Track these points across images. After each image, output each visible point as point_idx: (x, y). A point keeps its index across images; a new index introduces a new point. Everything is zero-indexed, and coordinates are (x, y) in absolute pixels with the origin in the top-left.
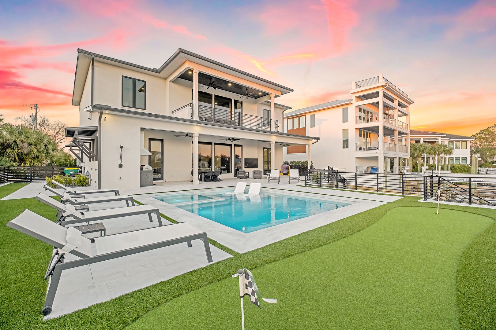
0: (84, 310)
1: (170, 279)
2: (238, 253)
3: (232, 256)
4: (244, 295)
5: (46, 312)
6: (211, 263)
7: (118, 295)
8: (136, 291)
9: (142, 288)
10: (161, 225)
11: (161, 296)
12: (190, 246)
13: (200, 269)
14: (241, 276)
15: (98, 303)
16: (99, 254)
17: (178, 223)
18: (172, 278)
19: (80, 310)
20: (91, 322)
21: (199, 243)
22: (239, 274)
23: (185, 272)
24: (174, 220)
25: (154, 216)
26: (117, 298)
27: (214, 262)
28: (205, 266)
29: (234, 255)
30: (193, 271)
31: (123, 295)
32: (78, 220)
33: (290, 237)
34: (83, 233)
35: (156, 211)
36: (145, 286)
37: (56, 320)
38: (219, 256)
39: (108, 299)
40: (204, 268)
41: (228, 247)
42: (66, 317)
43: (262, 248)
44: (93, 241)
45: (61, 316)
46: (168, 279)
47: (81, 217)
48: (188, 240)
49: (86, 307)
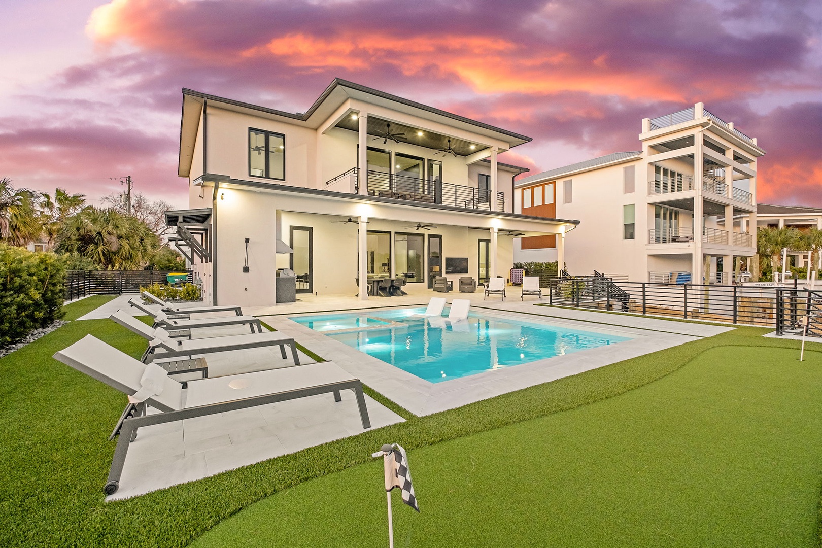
0: (164, 491)
1: (299, 452)
2: (415, 416)
3: (403, 420)
4: (393, 488)
5: (111, 490)
6: (368, 430)
7: (216, 472)
8: (243, 467)
9: (254, 463)
10: (297, 363)
11: (280, 477)
12: (338, 399)
13: (348, 438)
14: (387, 455)
15: (185, 482)
16: (189, 405)
17: (324, 361)
18: (302, 449)
19: (159, 491)
20: (170, 510)
21: (348, 395)
22: (384, 453)
23: (323, 442)
24: (321, 357)
25: (288, 349)
26: (214, 476)
27: (372, 428)
28: (357, 434)
29: (407, 419)
30: (337, 441)
31: (224, 472)
32: (172, 353)
34: (170, 374)
35: (291, 342)
36: (259, 460)
37: (122, 503)
38: (381, 418)
39: (201, 478)
40: (355, 437)
41: (400, 405)
42: (136, 500)
43: (457, 409)
44: (185, 385)
45: (129, 498)
46: (296, 451)
47: (177, 348)
48: (336, 389)
49: (167, 487)
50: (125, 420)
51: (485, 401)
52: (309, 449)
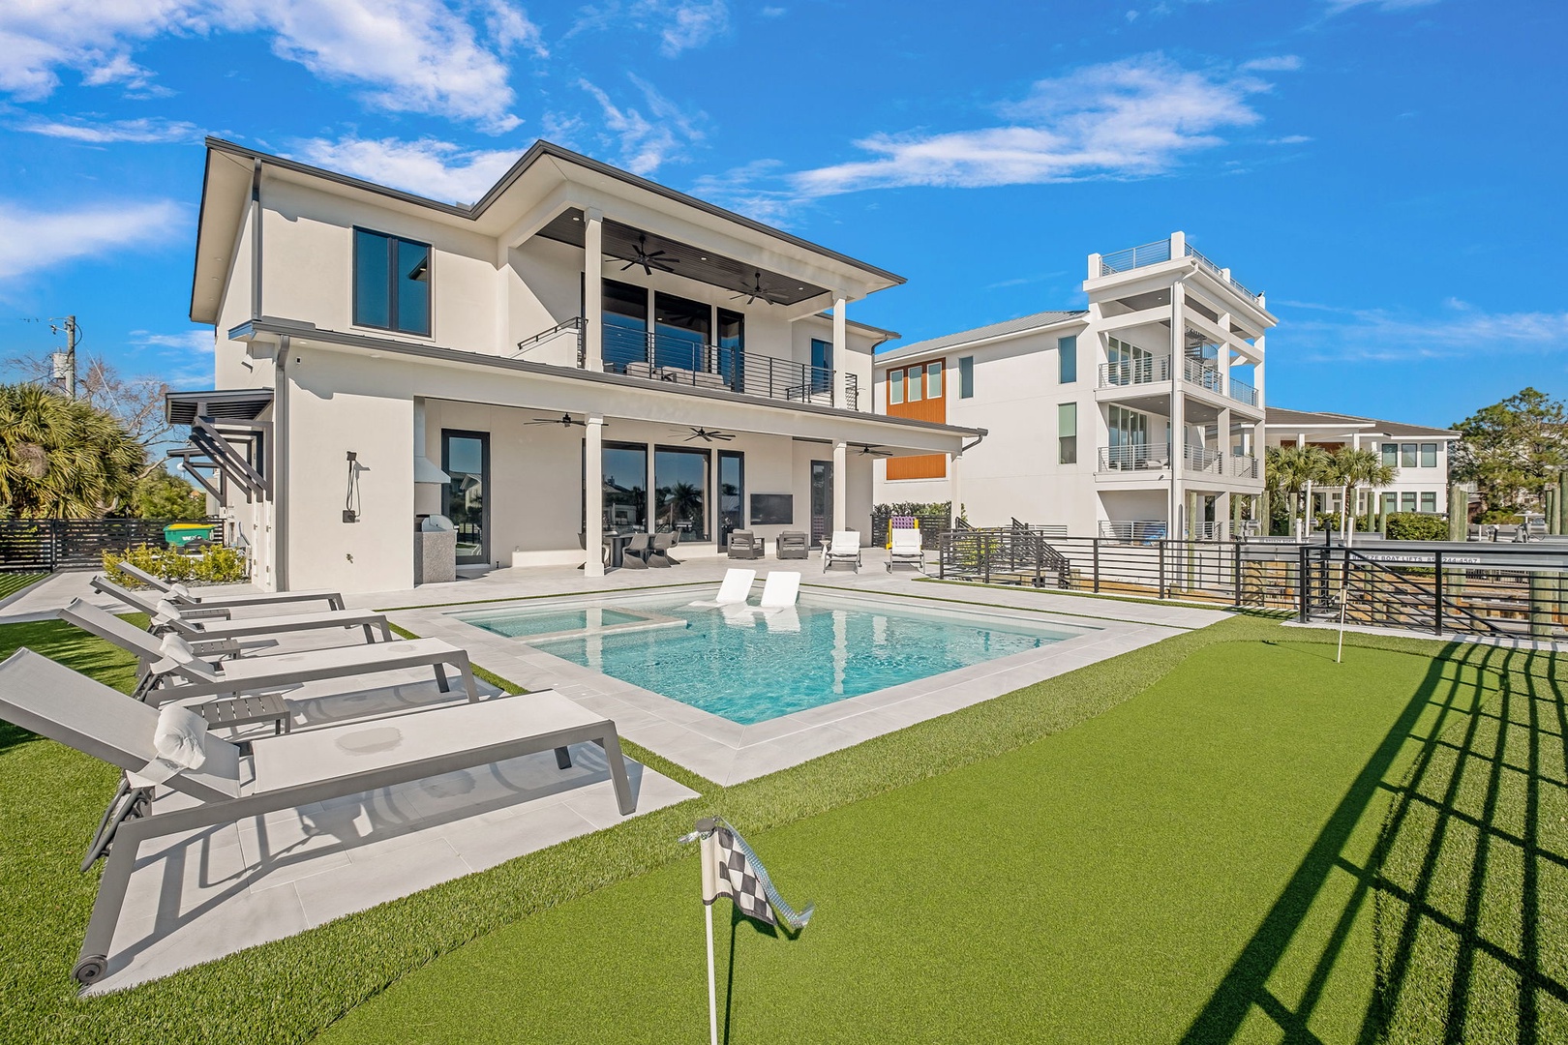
0: (210, 967)
1: (496, 868)
2: (716, 786)
3: (697, 795)
4: (716, 898)
5: (93, 972)
6: (630, 817)
8: (383, 904)
9: (405, 894)
10: (474, 698)
12: (564, 764)
13: (594, 834)
14: (706, 837)
15: (260, 943)
16: (262, 788)
18: (502, 862)
19: (202, 966)
20: (233, 1002)
22: (700, 834)
23: (545, 845)
26: (322, 928)
27: (638, 813)
28: (610, 825)
29: (702, 793)
30: (571, 841)
31: (343, 916)
33: (883, 736)
35: (458, 659)
36: (415, 890)
37: (122, 997)
38: (656, 793)
39: (294, 932)
40: (610, 831)
41: (687, 768)
42: (151, 991)
43: (794, 769)
44: (244, 748)
45: (135, 985)
46: (490, 867)
47: (211, 677)
49: (221, 956)
50: (121, 824)
51: (842, 751)
52: (517, 860)
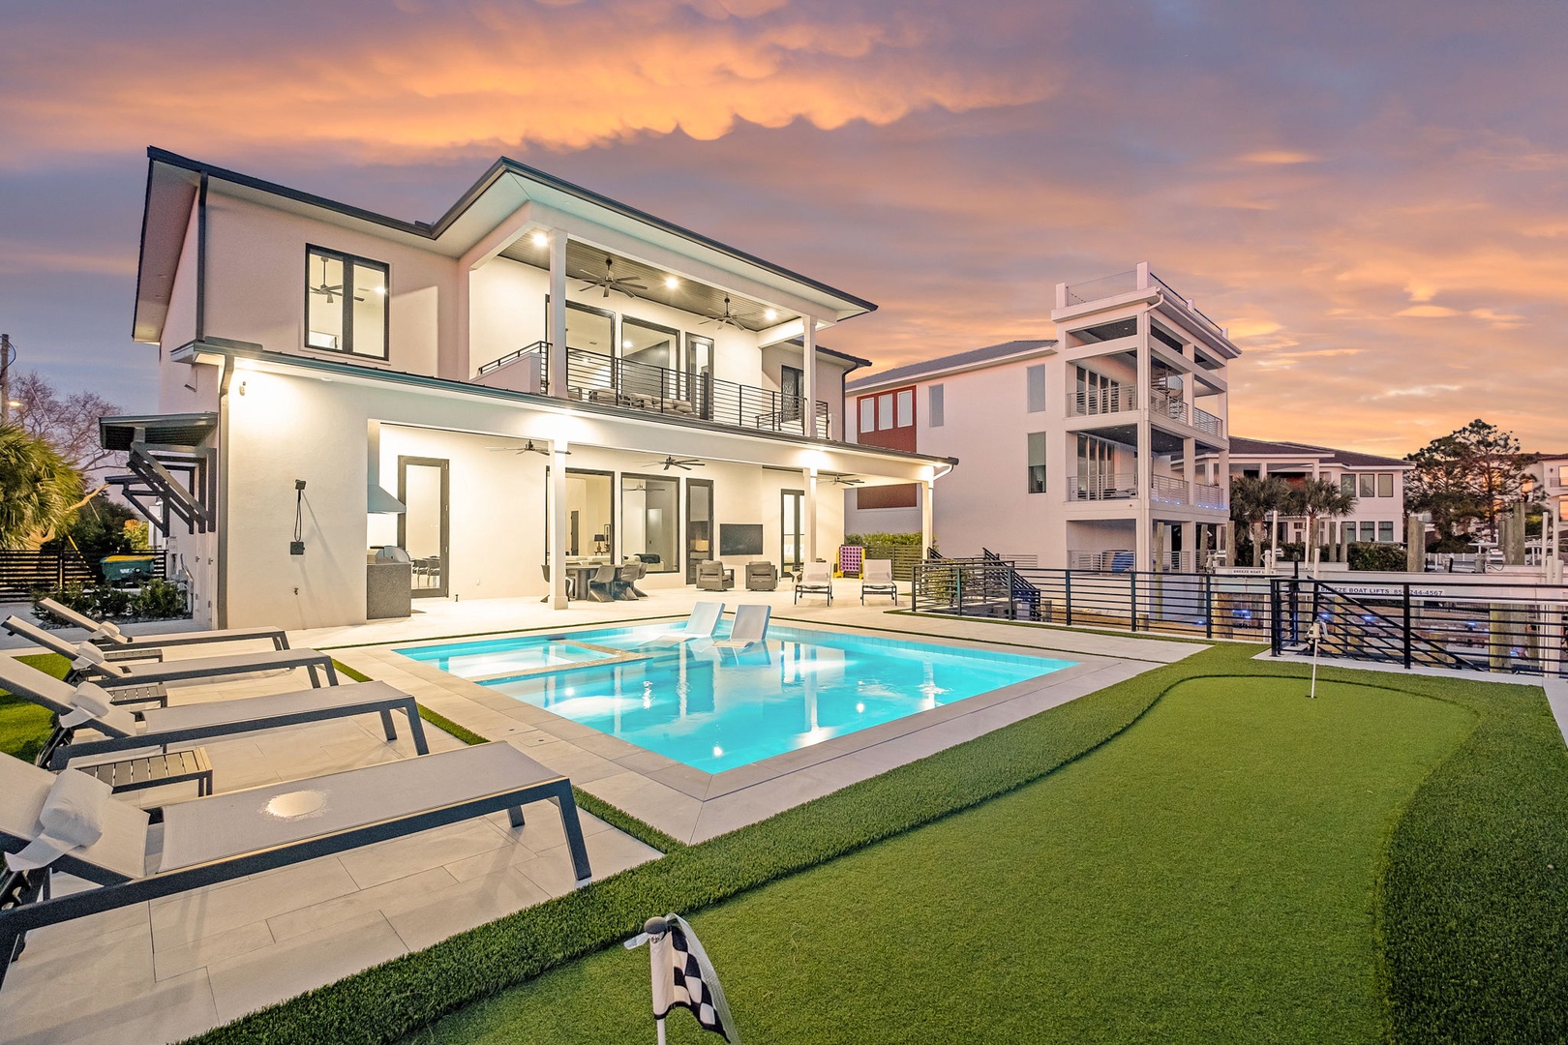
1: (436, 946)
2: (682, 845)
3: (658, 856)
4: (669, 1009)
6: (585, 882)
7: (239, 1015)
8: (305, 995)
9: (331, 981)
10: (422, 749)
11: (396, 1009)
12: (518, 822)
13: (546, 905)
14: (657, 940)
16: (170, 863)
18: (442, 940)
21: (544, 815)
22: (651, 936)
23: (491, 919)
25: (400, 718)
26: (235, 1026)
27: (595, 878)
28: (564, 893)
29: (666, 852)
30: (521, 913)
32: (118, 741)
33: (856, 784)
34: (117, 790)
35: (408, 704)
36: (343, 975)
38: (614, 855)
40: (560, 901)
41: (650, 823)
44: (156, 816)
46: (428, 946)
47: (133, 729)
48: (512, 803)
52: (460, 937)
